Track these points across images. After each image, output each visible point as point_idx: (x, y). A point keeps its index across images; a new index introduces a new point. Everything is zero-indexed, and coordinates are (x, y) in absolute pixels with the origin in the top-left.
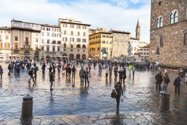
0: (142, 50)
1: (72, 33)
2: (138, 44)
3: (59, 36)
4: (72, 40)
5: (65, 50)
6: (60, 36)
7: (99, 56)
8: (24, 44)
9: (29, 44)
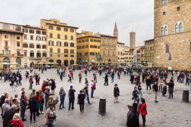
0: (127, 54)
1: (59, 36)
2: (123, 48)
3: (44, 39)
4: (59, 44)
5: (51, 55)
6: (46, 40)
7: (86, 61)
8: (4, 49)
9: (9, 49)
